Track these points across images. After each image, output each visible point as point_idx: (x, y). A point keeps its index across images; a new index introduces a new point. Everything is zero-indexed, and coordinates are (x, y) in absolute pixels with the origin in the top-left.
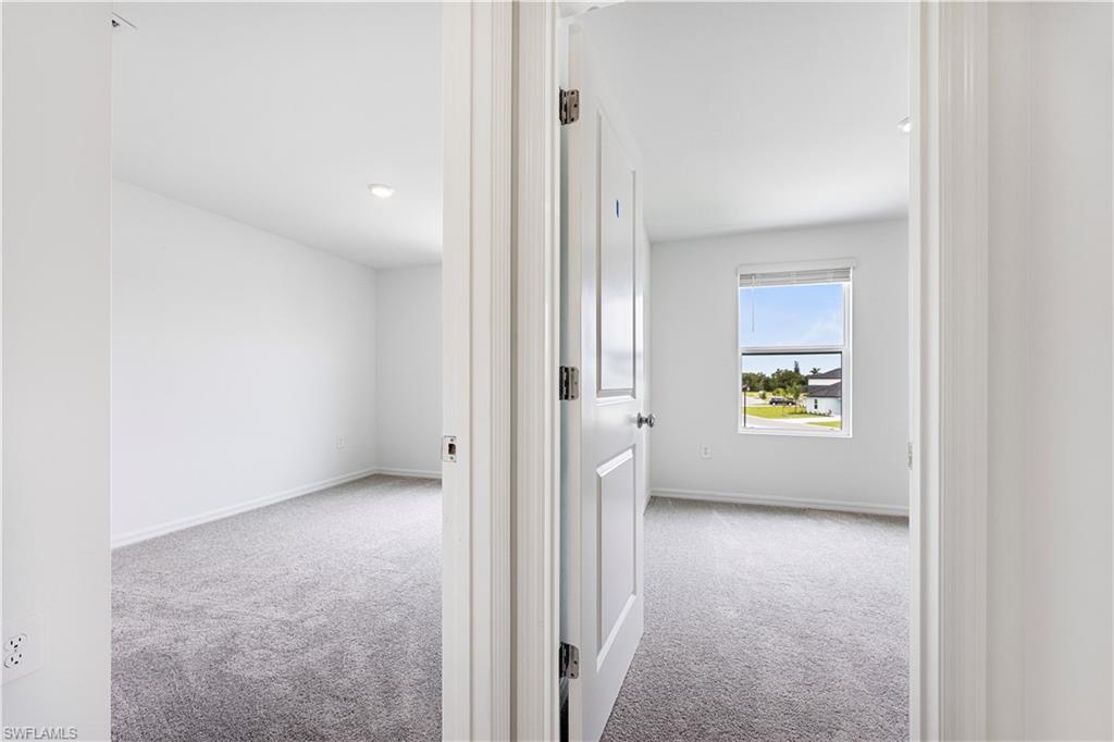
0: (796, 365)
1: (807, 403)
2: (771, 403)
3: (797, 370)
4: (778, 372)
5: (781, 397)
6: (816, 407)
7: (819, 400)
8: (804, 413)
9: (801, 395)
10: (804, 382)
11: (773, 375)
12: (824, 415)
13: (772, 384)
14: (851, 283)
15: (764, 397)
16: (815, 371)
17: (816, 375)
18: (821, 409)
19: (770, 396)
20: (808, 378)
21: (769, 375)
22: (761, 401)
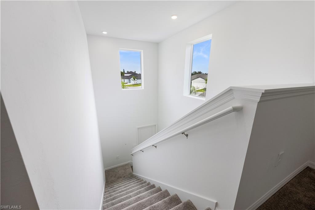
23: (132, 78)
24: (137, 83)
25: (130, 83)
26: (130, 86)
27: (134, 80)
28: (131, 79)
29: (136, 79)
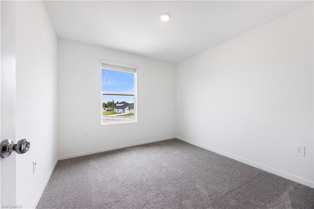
0: (113, 100)
1: (116, 110)
2: (107, 111)
3: (113, 102)
4: (109, 102)
5: (109, 109)
6: (118, 111)
7: (119, 110)
8: (115, 113)
9: (115, 108)
10: (115, 105)
11: (107, 103)
12: (120, 113)
13: (107, 105)
14: (137, 74)
15: (105, 109)
16: (117, 102)
17: (118, 103)
18: (119, 112)
19: (106, 109)
20: (116, 104)
21: (106, 103)
22: (104, 110)
23: (127, 108)
24: (132, 113)
25: (124, 112)
26: (125, 116)
27: (130, 109)
28: (125, 109)
29: (131, 109)
